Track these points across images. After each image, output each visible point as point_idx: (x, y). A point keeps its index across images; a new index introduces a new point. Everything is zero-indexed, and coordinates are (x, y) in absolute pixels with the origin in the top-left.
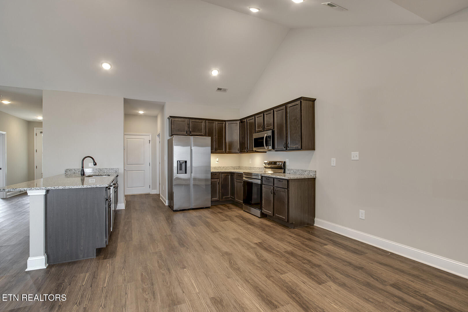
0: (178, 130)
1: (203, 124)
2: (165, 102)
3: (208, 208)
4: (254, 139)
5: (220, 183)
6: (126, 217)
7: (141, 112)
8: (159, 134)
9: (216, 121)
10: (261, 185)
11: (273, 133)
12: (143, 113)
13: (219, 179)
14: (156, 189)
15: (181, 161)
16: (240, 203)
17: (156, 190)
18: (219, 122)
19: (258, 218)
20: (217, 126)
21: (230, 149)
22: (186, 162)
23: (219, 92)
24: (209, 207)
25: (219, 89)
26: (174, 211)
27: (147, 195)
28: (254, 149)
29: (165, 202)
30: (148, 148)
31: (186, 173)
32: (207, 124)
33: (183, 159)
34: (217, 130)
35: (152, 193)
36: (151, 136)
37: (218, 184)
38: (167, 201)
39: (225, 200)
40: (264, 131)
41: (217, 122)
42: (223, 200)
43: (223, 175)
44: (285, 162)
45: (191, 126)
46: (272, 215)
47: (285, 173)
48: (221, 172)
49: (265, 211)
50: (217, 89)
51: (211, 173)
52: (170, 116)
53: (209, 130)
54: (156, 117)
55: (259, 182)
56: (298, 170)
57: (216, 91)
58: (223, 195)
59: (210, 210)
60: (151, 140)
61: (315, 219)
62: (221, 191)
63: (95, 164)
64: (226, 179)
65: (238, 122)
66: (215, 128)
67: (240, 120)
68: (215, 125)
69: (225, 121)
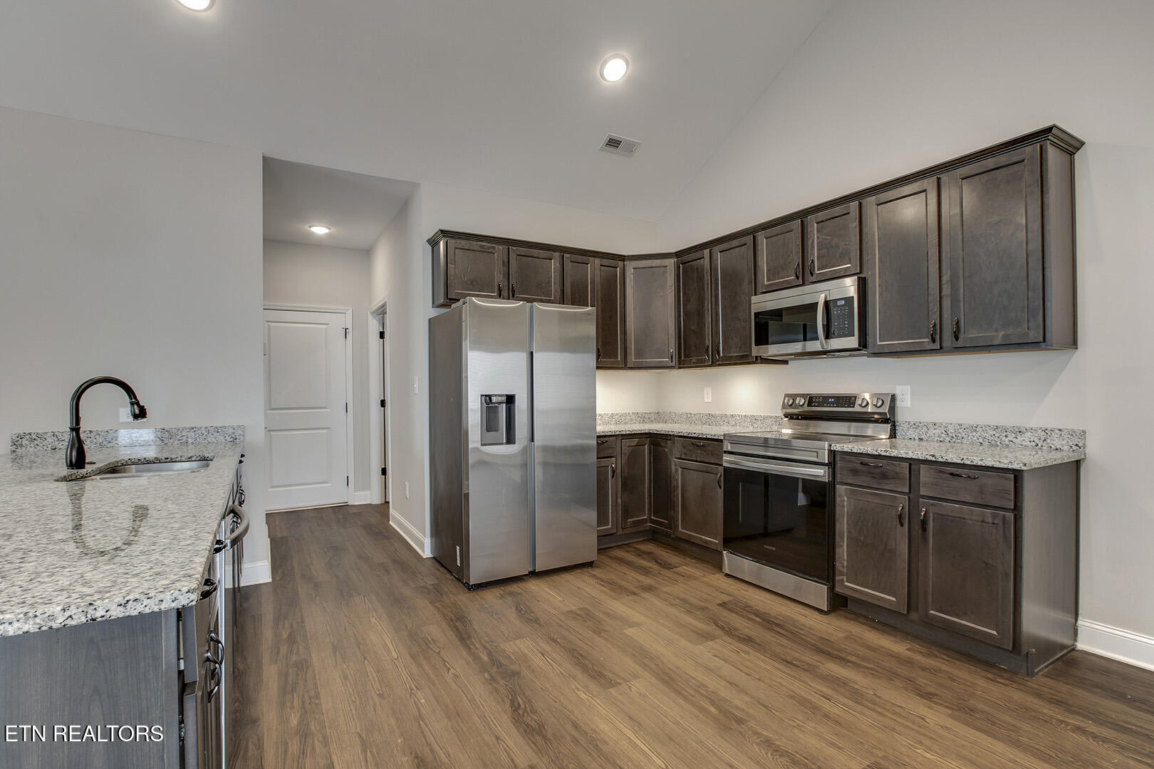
0: (472, 284)
1: (554, 265)
2: (418, 185)
3: (590, 564)
4: (755, 313)
5: (619, 471)
6: (285, 636)
7: (320, 230)
8: (384, 306)
9: (595, 257)
10: (832, 485)
11: (862, 285)
12: (326, 234)
13: (616, 460)
14: (369, 489)
15: (496, 396)
16: (705, 548)
17: (369, 492)
18: (606, 262)
19: (816, 615)
20: (598, 272)
21: (639, 354)
22: (510, 399)
23: (613, 156)
24: (593, 562)
25: (613, 143)
26: (469, 589)
27: (341, 511)
28: (756, 351)
29: (422, 546)
30: (342, 352)
31: (510, 440)
32: (568, 265)
33: (500, 389)
34: (599, 287)
35: (356, 504)
36: (349, 313)
37: (613, 477)
38: (427, 542)
39: (633, 530)
40: (803, 284)
41: (597, 261)
42: (627, 531)
43: (626, 442)
44: (893, 398)
45: (512, 271)
46: (905, 612)
47: (895, 437)
48: (622, 435)
49: (847, 586)
50: (605, 140)
51: (598, 437)
52: (442, 231)
53: (572, 286)
54: (365, 254)
55: (820, 473)
56: (974, 428)
57: (601, 149)
58: (627, 513)
59: (596, 572)
60: (349, 326)
61: (1080, 622)
62: (620, 501)
63: (137, 412)
64: (634, 457)
65: (671, 263)
66: (593, 282)
67: (678, 254)
68: (593, 270)
69: (622, 258)
